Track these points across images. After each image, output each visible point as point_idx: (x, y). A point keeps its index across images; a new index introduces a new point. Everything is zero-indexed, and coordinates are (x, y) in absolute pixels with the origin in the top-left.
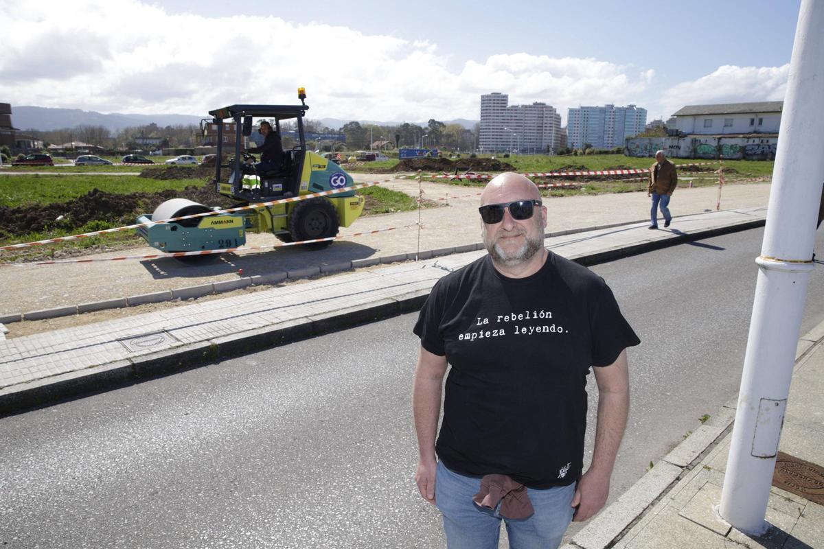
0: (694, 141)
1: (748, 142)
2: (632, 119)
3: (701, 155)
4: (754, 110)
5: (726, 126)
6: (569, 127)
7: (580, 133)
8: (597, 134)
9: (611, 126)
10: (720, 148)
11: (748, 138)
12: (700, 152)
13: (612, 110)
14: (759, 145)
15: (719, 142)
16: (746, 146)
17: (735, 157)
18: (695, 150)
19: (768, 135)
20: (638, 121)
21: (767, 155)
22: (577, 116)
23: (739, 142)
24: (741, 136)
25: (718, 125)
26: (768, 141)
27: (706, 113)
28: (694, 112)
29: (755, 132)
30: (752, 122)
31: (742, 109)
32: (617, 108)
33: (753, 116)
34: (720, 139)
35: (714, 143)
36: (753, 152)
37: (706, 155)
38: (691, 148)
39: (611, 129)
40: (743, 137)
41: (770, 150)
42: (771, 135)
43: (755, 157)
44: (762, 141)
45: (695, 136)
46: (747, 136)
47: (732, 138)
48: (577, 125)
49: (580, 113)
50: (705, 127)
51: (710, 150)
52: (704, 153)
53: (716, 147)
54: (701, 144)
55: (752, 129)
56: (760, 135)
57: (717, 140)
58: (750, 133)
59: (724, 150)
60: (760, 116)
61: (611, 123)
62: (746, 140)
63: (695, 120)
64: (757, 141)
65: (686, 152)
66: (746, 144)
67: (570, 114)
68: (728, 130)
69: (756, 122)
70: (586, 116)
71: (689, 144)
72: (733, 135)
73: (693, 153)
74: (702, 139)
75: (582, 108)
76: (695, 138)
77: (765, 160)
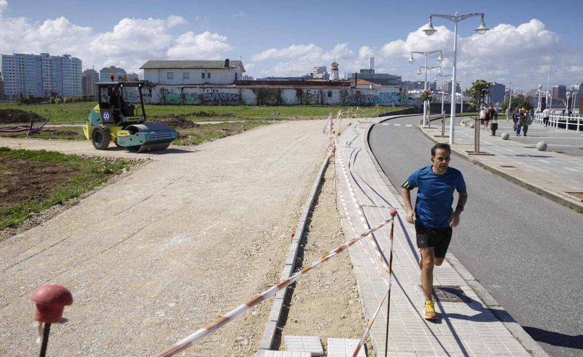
0: (163, 90)
1: (204, 91)
2: (69, 67)
3: (170, 102)
4: (204, 66)
5: (184, 78)
6: (4, 73)
7: (17, 80)
8: (35, 81)
9: (49, 74)
10: (183, 96)
11: (204, 88)
12: (168, 99)
13: (48, 59)
14: (211, 94)
15: (182, 91)
16: (202, 95)
17: (195, 103)
18: (164, 98)
19: (217, 86)
20: (75, 69)
21: (218, 101)
22: (12, 63)
23: (197, 91)
24: (198, 86)
25: (178, 77)
26: (217, 91)
27: (168, 67)
28: (158, 66)
29: (206, 83)
30: (203, 75)
31: (194, 65)
32: (52, 56)
33: (203, 71)
34: (182, 89)
35: (179, 92)
36: (208, 99)
37: (174, 102)
38: (160, 95)
39: (49, 77)
40: (200, 87)
41: (220, 98)
42: (219, 86)
43: (210, 103)
44: (214, 90)
45: (162, 86)
46: (203, 86)
47: (192, 88)
48: (12, 72)
49: (15, 60)
50: (168, 78)
51: (176, 98)
52: (171, 100)
53: (180, 95)
54: (169, 93)
55: (204, 81)
56: (212, 86)
57: (180, 89)
58: (202, 84)
59: (187, 97)
60: (209, 71)
61: (49, 71)
62: (202, 89)
63: (159, 72)
64: (210, 91)
65: (157, 99)
66: (203, 93)
67: (3, 61)
68: (186, 82)
69: (206, 75)
70: (22, 63)
71: (159, 93)
72: (192, 86)
73: (163, 100)
74: (169, 88)
75: (16, 55)
76: (163, 88)
77: (218, 105)
